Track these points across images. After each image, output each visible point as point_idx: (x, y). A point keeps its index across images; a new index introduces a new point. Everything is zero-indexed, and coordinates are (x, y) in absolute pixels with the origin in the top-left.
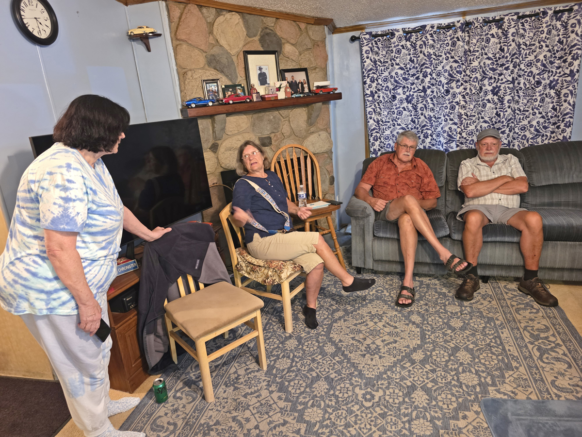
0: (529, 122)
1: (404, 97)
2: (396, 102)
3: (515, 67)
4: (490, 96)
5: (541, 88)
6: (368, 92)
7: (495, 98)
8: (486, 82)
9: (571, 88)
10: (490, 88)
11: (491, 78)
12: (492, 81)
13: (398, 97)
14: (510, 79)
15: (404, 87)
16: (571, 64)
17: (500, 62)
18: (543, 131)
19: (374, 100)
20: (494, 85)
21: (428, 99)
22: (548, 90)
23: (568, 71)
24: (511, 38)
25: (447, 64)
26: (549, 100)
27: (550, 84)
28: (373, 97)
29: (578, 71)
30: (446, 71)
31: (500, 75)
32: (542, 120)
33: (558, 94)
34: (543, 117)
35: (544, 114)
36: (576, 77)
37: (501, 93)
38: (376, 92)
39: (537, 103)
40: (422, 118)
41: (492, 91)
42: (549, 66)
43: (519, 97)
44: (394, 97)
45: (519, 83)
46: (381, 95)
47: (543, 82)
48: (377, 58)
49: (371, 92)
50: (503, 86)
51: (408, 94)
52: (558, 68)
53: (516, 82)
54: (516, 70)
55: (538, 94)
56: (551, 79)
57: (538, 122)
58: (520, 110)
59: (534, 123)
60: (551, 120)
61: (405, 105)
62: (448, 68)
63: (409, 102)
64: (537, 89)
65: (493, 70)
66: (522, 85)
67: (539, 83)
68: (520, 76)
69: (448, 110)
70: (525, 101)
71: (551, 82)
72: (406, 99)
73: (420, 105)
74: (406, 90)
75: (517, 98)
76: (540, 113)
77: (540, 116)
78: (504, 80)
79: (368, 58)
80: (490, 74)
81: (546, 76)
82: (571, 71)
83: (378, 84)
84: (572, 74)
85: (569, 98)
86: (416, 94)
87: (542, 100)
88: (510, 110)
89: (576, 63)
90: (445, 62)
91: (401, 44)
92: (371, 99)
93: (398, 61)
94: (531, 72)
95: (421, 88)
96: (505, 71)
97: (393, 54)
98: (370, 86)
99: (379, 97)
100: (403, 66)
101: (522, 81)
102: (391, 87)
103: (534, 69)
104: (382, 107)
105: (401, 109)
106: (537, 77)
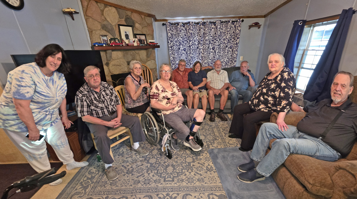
0: (224, 60)
1: (183, 49)
2: (180, 50)
3: (219, 40)
4: (212, 50)
5: (227, 48)
6: (170, 46)
8: (210, 45)
9: (236, 49)
10: (212, 47)
11: (212, 44)
12: (212, 45)
13: (181, 48)
14: (218, 44)
15: (183, 45)
16: (236, 40)
17: (215, 38)
18: (228, 63)
20: (213, 46)
21: (191, 50)
22: (230, 49)
23: (235, 43)
24: (219, 29)
25: (197, 37)
26: (230, 53)
27: (230, 47)
28: (172, 48)
29: (239, 43)
30: (197, 40)
31: (215, 43)
32: (228, 60)
33: (232, 51)
34: (228, 58)
35: (228, 57)
36: (238, 45)
37: (215, 49)
38: (173, 46)
40: (189, 57)
42: (230, 41)
43: (221, 51)
44: (179, 49)
46: (175, 47)
48: (173, 33)
50: (216, 47)
51: (184, 47)
52: (233, 41)
53: (220, 45)
54: (220, 41)
56: (231, 45)
57: (226, 60)
58: (221, 56)
60: (230, 60)
61: (183, 52)
62: (198, 39)
63: (185, 51)
64: (226, 49)
65: (213, 41)
66: (222, 47)
67: (227, 46)
68: (221, 44)
69: (198, 55)
70: (223, 53)
72: (184, 50)
73: (188, 52)
74: (183, 46)
77: (227, 58)
78: (216, 45)
79: (169, 32)
80: (212, 42)
81: (229, 44)
82: (237, 43)
83: (173, 43)
84: (237, 44)
85: (236, 52)
86: (187, 48)
87: (228, 53)
88: (218, 56)
89: (238, 40)
90: (197, 36)
91: (181, 28)
92: (171, 48)
93: (180, 35)
94: (225, 42)
95: (189, 46)
96: (216, 41)
97: (179, 32)
98: (170, 44)
99: (174, 48)
100: (182, 37)
101: (222, 45)
102: (178, 45)
103: (225, 41)
104: (175, 52)
105: (182, 53)
106: (226, 44)
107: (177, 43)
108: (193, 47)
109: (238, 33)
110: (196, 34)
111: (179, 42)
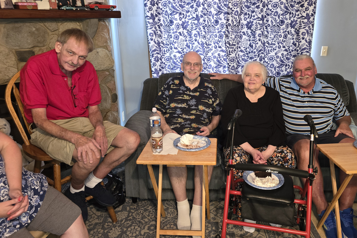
0: (276, 54)
1: (181, 23)
2: (173, 26)
3: (264, 6)
4: (245, 30)
5: (284, 26)
6: (149, 14)
7: (249, 31)
8: (242, 17)
9: (307, 28)
10: (245, 23)
11: (246, 14)
12: (247, 17)
13: (175, 22)
14: (260, 16)
15: (180, 14)
16: (307, 9)
17: (252, 1)
18: (286, 62)
19: (154, 23)
20: (248, 20)
21: (201, 27)
22: (289, 29)
23: (304, 15)
26: (291, 37)
27: (291, 24)
28: (154, 19)
29: (312, 15)
31: (253, 12)
32: (285, 53)
33: (297, 33)
34: (286, 50)
35: (287, 48)
36: (311, 19)
37: (253, 28)
38: (156, 16)
39: (282, 39)
41: (247, 25)
42: (290, 9)
43: (268, 32)
44: (171, 22)
45: (267, 21)
46: (162, 19)
47: (286, 21)
49: (152, 14)
50: (255, 21)
51: (183, 20)
52: (297, 11)
53: (265, 19)
54: (265, 10)
55: (282, 31)
56: (292, 19)
57: (282, 54)
58: (269, 44)
59: (280, 55)
60: (292, 53)
61: (181, 30)
63: (184, 28)
64: (282, 27)
65: (248, 7)
66: (270, 23)
67: (282, 22)
68: (268, 15)
70: (272, 36)
71: (292, 22)
72: (182, 25)
73: (194, 32)
74: (182, 16)
75: (266, 33)
76: (284, 47)
77: (284, 49)
78: (256, 17)
80: (245, 10)
81: (288, 16)
82: (307, 14)
83: (158, 8)
84: (308, 17)
85: (306, 37)
86: (190, 21)
87: (285, 37)
88: (260, 43)
89: (311, 8)
92: (151, 21)
94: (277, 12)
95: (195, 16)
96: (256, 9)
98: (150, 9)
99: (159, 20)
101: (270, 19)
102: (169, 12)
103: (279, 10)
104: (162, 30)
105: (178, 34)
106: (281, 16)
107: (168, 9)
108: (204, 21)
111: (170, 5)
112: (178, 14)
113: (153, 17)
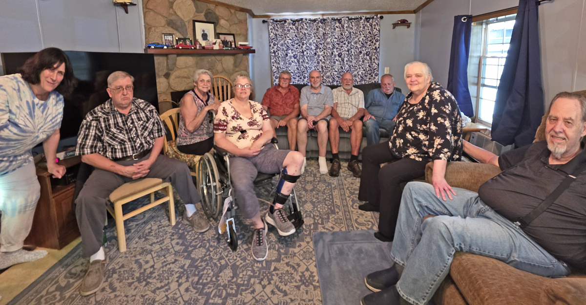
0: (358, 73)
1: (292, 55)
2: (288, 57)
3: (349, 43)
4: (337, 58)
5: (362, 55)
6: (272, 51)
7: (340, 59)
8: (335, 50)
9: (376, 56)
10: (337, 54)
11: (337, 48)
12: (338, 50)
13: (289, 55)
14: (347, 49)
15: (292, 50)
16: (375, 44)
17: (341, 40)
18: (365, 78)
19: (275, 56)
20: (339, 52)
21: (305, 57)
22: (365, 56)
23: (374, 47)
24: (346, 29)
25: (315, 39)
26: (367, 62)
27: (366, 54)
28: (275, 54)
29: (379, 48)
30: (314, 43)
31: (342, 47)
32: (364, 72)
33: (371, 59)
34: (364, 70)
35: (365, 69)
36: (378, 50)
37: (343, 56)
38: (277, 51)
39: (361, 63)
40: (302, 67)
41: (338, 55)
42: (365, 44)
43: (352, 59)
44: (287, 55)
45: (351, 52)
46: (280, 53)
47: (363, 52)
48: (277, 33)
49: (274, 51)
50: (343, 53)
51: (294, 53)
52: (370, 45)
53: (350, 51)
54: (349, 45)
55: (361, 58)
56: (367, 50)
57: (362, 73)
58: (353, 66)
59: (360, 73)
60: (368, 72)
61: (293, 59)
62: (315, 41)
63: (295, 58)
64: (360, 56)
65: (338, 44)
66: (353, 53)
67: (361, 52)
68: (352, 48)
69: (316, 64)
70: (355, 61)
71: (367, 52)
72: (294, 56)
73: (301, 60)
74: (293, 51)
75: (351, 59)
76: (362, 68)
77: (363, 69)
78: (344, 50)
79: (272, 32)
80: (337, 46)
81: (364, 49)
82: (376, 47)
83: (278, 47)
84: (376, 49)
85: (376, 61)
86: (298, 54)
87: (363, 61)
88: (347, 66)
89: (378, 43)
90: (313, 38)
91: (290, 27)
92: (273, 54)
93: (288, 35)
94: (357, 47)
95: (301, 51)
96: (344, 45)
97: (286, 32)
98: (273, 48)
99: (278, 54)
100: (291, 38)
101: (353, 51)
102: (285, 49)
103: (358, 45)
104: (280, 60)
105: (291, 62)
106: (360, 49)
107: (284, 48)
108: (307, 53)
109: (376, 33)
110: (313, 35)
111: (286, 45)
112: (290, 50)
113: (274, 52)
